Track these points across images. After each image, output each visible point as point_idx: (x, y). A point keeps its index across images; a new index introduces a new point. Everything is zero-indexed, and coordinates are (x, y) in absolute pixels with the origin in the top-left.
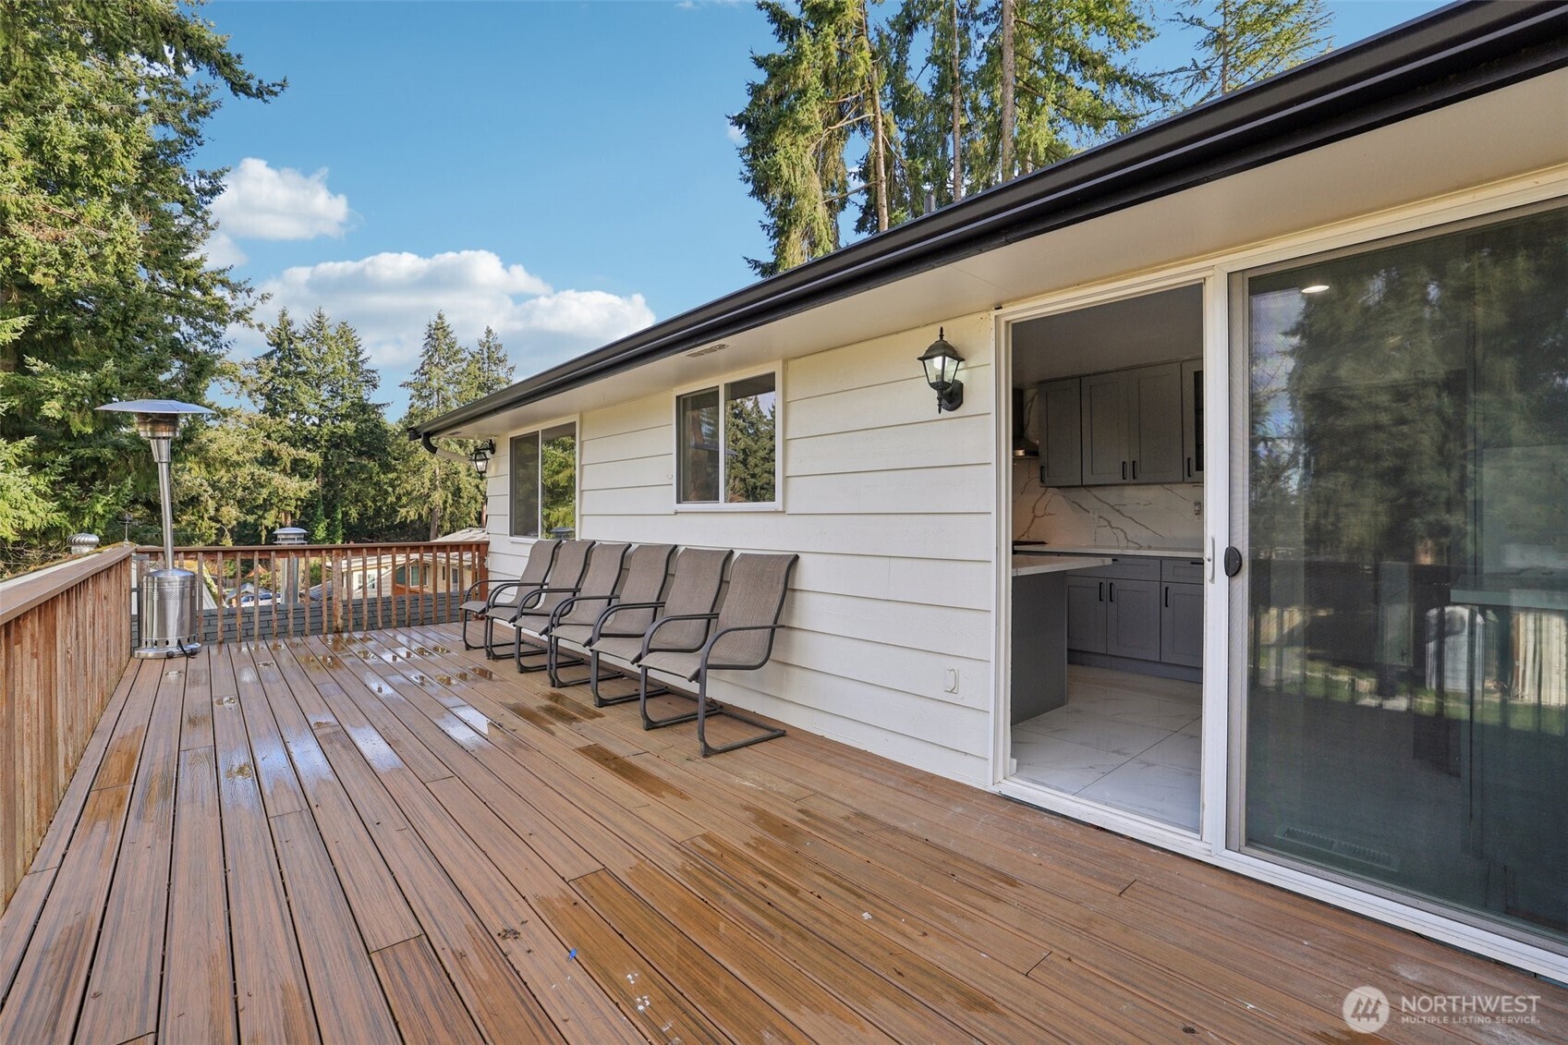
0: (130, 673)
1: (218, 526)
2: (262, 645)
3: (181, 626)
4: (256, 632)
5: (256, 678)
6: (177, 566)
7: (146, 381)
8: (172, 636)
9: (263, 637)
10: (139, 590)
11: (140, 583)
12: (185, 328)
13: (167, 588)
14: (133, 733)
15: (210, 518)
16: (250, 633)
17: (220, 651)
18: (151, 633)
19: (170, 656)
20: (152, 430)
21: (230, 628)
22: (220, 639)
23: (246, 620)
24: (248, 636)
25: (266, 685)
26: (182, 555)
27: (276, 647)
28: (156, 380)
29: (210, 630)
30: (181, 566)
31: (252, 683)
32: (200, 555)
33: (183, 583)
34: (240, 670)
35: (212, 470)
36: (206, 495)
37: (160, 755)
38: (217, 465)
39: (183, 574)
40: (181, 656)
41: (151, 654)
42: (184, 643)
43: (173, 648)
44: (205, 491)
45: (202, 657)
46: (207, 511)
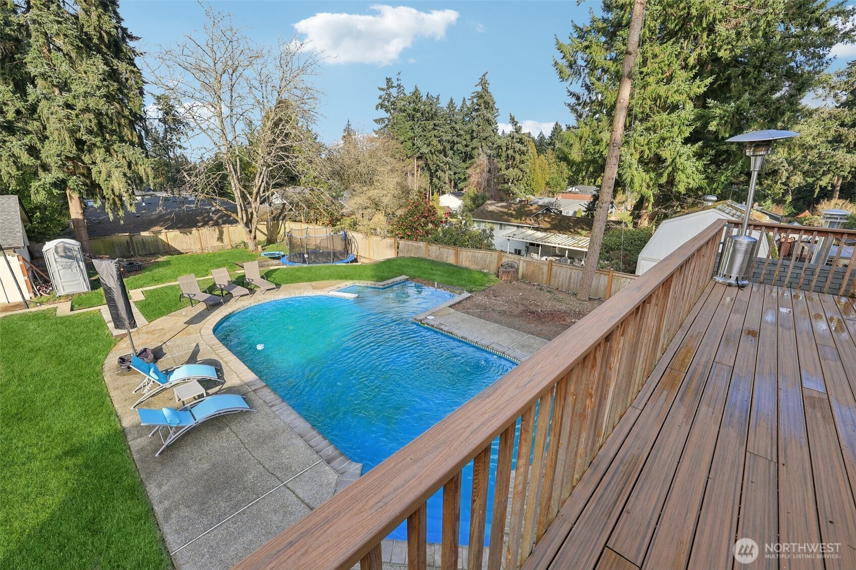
0: (707, 290)
1: (786, 188)
2: (787, 294)
3: (741, 270)
4: (787, 280)
5: (774, 320)
6: (747, 234)
7: (764, 101)
8: (734, 274)
9: (790, 286)
10: (724, 244)
11: (725, 240)
12: (800, 58)
13: (738, 246)
14: (697, 336)
15: (783, 184)
16: (782, 279)
17: (759, 287)
18: (724, 270)
19: (730, 285)
20: (754, 151)
21: (770, 273)
22: (762, 281)
23: (782, 269)
24: (780, 282)
25: (780, 329)
26: (752, 227)
27: (796, 297)
28: (770, 98)
29: (758, 271)
30: (750, 233)
31: (772, 323)
32: (763, 228)
33: (748, 245)
34: (767, 309)
35: (791, 152)
36: (783, 169)
37: (704, 359)
38: (796, 149)
39: (750, 240)
40: (736, 286)
41: (721, 281)
42: (740, 279)
43: (732, 281)
44: (784, 166)
45: (747, 290)
46: (780, 179)
